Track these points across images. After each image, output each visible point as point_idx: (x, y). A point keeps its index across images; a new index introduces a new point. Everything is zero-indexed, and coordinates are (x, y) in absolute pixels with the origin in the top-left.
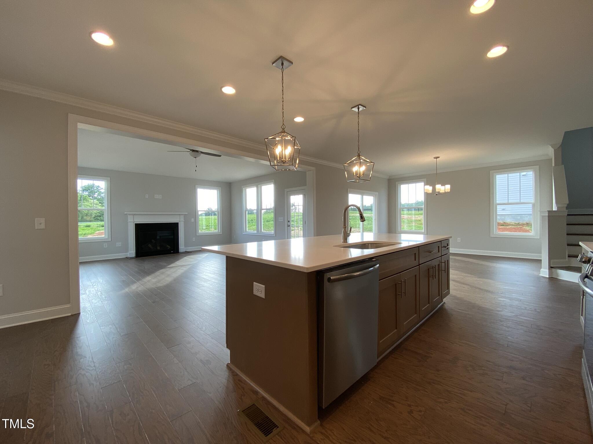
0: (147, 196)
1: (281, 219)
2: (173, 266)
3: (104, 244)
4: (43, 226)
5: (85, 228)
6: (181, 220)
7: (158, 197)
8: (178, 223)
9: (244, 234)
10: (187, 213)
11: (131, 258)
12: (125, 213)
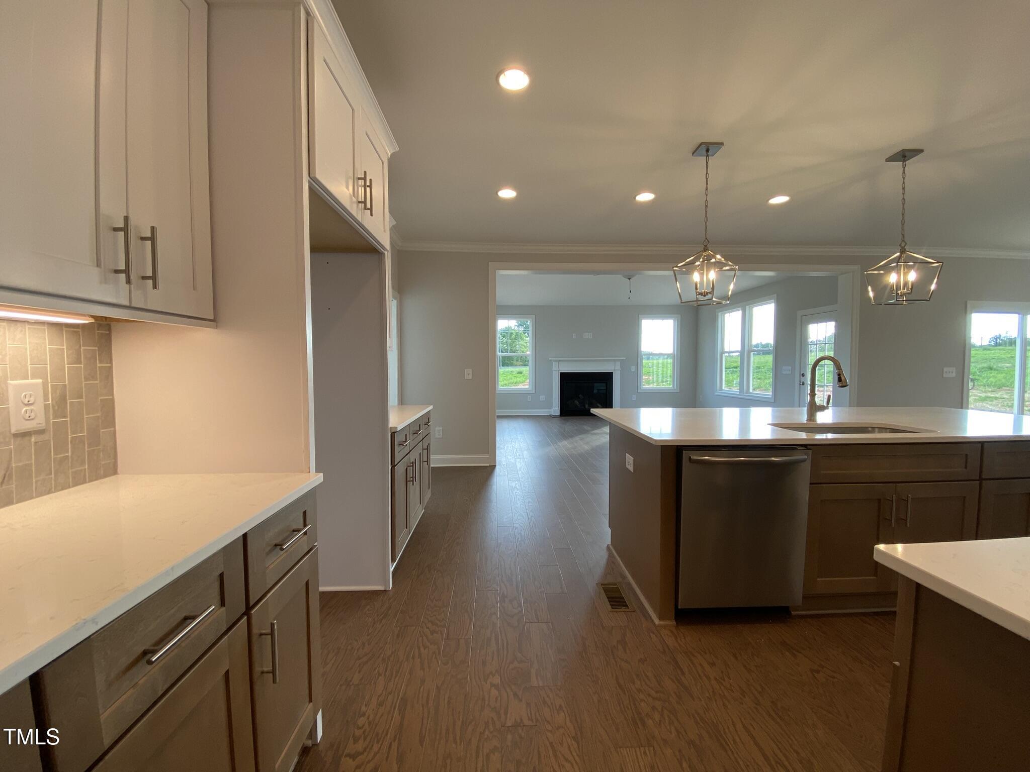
0: (574, 336)
1: (786, 370)
2: (599, 432)
3: (528, 396)
4: (470, 377)
5: (517, 375)
6: (616, 369)
7: (587, 336)
8: (612, 373)
9: (716, 394)
10: (625, 358)
11: (555, 417)
12: (550, 359)
